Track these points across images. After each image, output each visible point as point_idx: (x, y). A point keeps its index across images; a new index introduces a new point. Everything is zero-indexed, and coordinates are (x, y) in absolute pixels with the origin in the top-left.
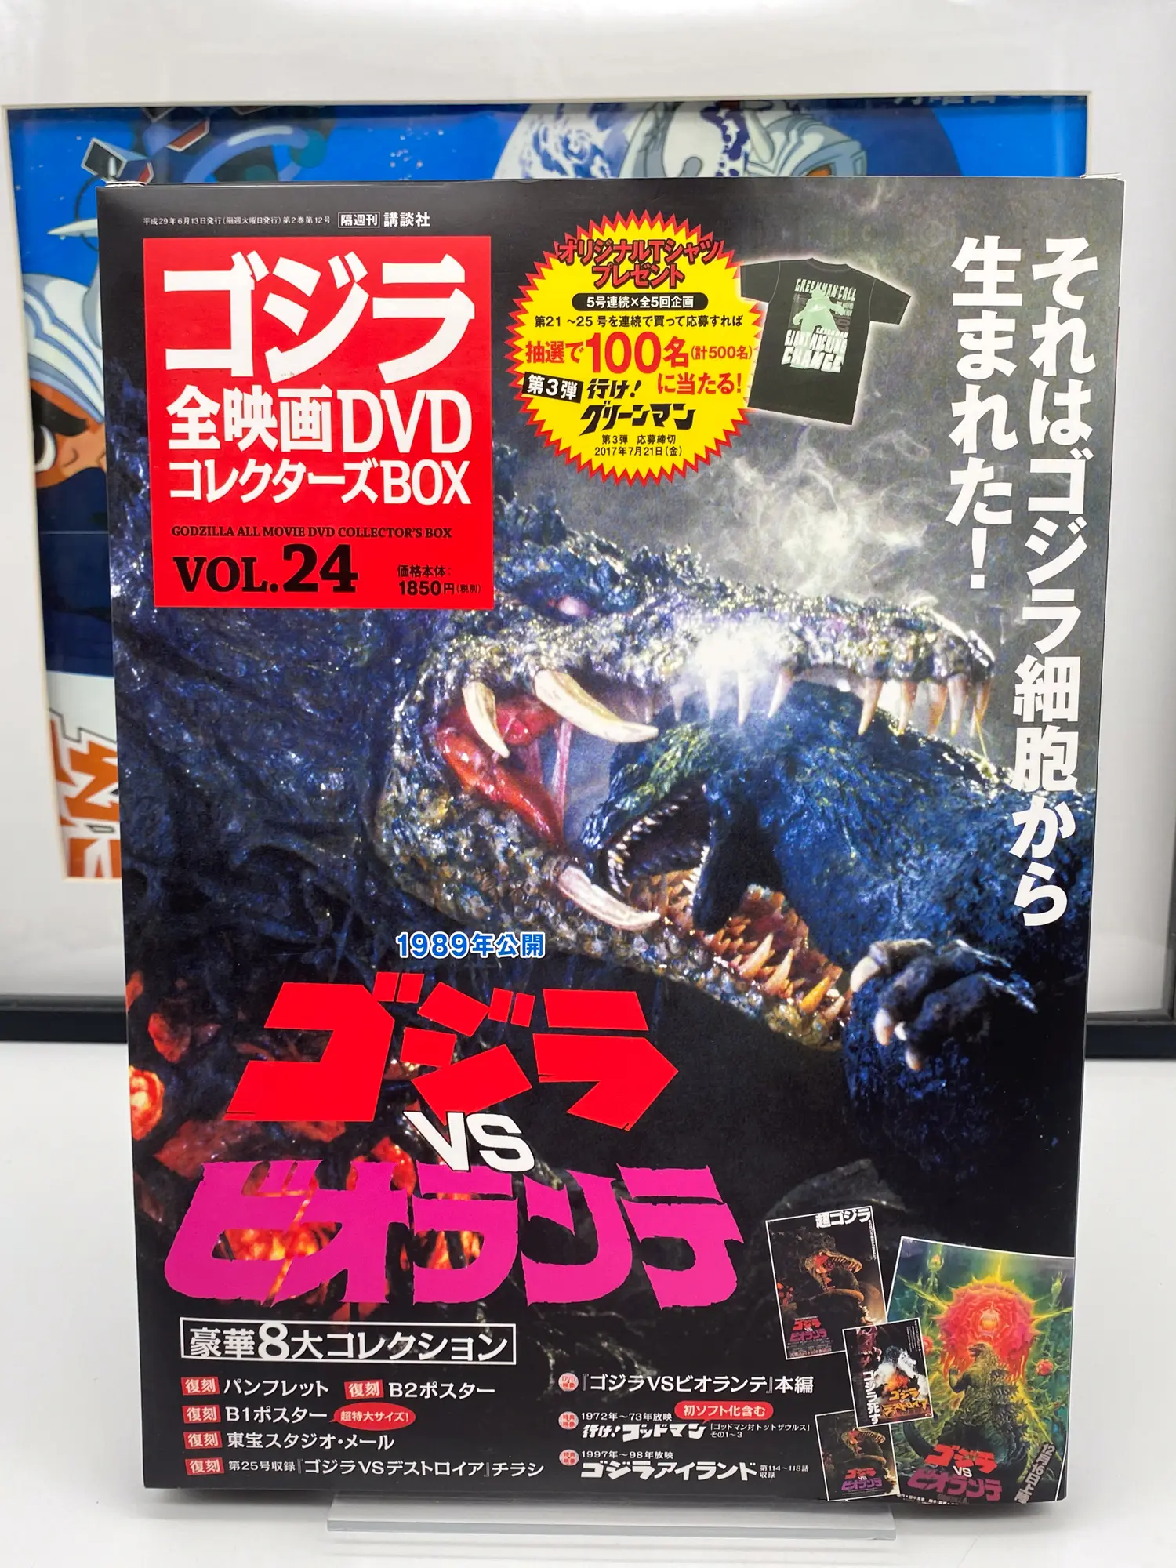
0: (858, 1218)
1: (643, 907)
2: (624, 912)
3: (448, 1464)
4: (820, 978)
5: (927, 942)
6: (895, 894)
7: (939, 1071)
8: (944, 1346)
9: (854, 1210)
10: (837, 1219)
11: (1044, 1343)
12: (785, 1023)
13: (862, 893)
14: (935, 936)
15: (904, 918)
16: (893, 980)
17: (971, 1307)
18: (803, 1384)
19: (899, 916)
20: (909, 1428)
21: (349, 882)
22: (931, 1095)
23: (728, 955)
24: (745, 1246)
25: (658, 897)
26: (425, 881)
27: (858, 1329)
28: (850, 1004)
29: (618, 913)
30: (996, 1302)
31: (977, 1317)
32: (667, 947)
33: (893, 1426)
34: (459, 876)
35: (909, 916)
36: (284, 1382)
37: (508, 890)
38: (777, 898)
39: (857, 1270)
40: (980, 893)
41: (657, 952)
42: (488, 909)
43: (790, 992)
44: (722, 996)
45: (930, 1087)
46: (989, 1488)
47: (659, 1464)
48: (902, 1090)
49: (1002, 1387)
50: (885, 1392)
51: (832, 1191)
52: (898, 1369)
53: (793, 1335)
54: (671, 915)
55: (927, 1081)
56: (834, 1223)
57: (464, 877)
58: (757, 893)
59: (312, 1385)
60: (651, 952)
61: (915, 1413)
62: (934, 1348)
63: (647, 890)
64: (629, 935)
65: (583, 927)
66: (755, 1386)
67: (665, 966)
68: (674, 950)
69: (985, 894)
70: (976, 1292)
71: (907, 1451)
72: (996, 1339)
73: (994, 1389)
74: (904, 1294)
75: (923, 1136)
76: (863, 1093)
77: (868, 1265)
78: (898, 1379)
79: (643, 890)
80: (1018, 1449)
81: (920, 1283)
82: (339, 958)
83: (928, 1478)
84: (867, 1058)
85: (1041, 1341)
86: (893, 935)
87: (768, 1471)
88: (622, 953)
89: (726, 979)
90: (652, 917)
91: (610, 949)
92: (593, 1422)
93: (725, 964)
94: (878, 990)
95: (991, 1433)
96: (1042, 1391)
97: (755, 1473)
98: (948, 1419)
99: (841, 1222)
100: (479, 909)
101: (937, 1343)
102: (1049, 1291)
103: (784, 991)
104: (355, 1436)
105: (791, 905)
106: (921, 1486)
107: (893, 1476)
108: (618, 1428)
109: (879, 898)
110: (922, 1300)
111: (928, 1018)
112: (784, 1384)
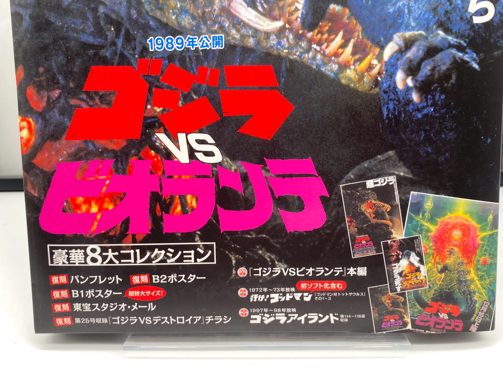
0: (388, 182)
1: (275, 19)
2: (265, 22)
3: (183, 318)
4: (368, 54)
5: (423, 33)
6: (406, 7)
7: (430, 102)
8: (434, 250)
9: (386, 178)
10: (377, 183)
11: (484, 248)
12: (350, 79)
13: (389, 7)
14: (427, 29)
15: (411, 20)
16: (406, 54)
17: (447, 228)
18: (361, 271)
19: (409, 19)
20: (416, 293)
21: (123, 12)
22: (425, 116)
23: (319, 44)
24: (330, 199)
25: (283, 13)
26: (161, 9)
27: (389, 241)
28: (383, 68)
29: (262, 23)
30: (460, 226)
31: (450, 234)
32: (288, 40)
33: (408, 293)
34: (179, 6)
35: (413, 19)
36: (100, 277)
37: (204, 13)
38: (344, 11)
39: (388, 210)
40: (451, 4)
41: (283, 43)
42: (194, 23)
43: (352, 62)
44: (317, 66)
45: (425, 111)
46: (456, 324)
47: (289, 315)
48: (411, 113)
49: (463, 271)
50: (403, 275)
51: (374, 169)
52: (410, 262)
53: (356, 245)
54: (289, 22)
55: (424, 108)
56: (376, 185)
57: (181, 6)
58: (334, 9)
59: (114, 278)
60: (279, 43)
61: (419, 285)
62: (428, 251)
63: (277, 9)
64: (267, 35)
65: (243, 31)
66: (337, 272)
67: (287, 51)
68: (291, 42)
69: (453, 6)
70: (450, 221)
71: (415, 306)
72: (460, 246)
73: (459, 272)
74: (413, 222)
75: (422, 138)
76: (390, 115)
77: (394, 207)
78: (410, 268)
79: (274, 9)
80: (471, 304)
81: (421, 216)
82: (119, 52)
83: (426, 320)
84: (392, 96)
85: (482, 247)
86: (405, 30)
87: (344, 318)
88: (264, 44)
89: (319, 56)
90: (279, 24)
91: (258, 43)
92: (255, 293)
93: (318, 48)
94: (398, 60)
95: (458, 295)
96: (483, 274)
97: (337, 319)
98: (436, 288)
99: (379, 185)
100: (189, 24)
101: (430, 248)
102: (487, 220)
103: (349, 62)
104: (136, 304)
105: (352, 15)
106: (422, 324)
107: (408, 319)
108: (268, 296)
109: (398, 9)
110: (422, 225)
111: (424, 74)
112: (352, 271)
